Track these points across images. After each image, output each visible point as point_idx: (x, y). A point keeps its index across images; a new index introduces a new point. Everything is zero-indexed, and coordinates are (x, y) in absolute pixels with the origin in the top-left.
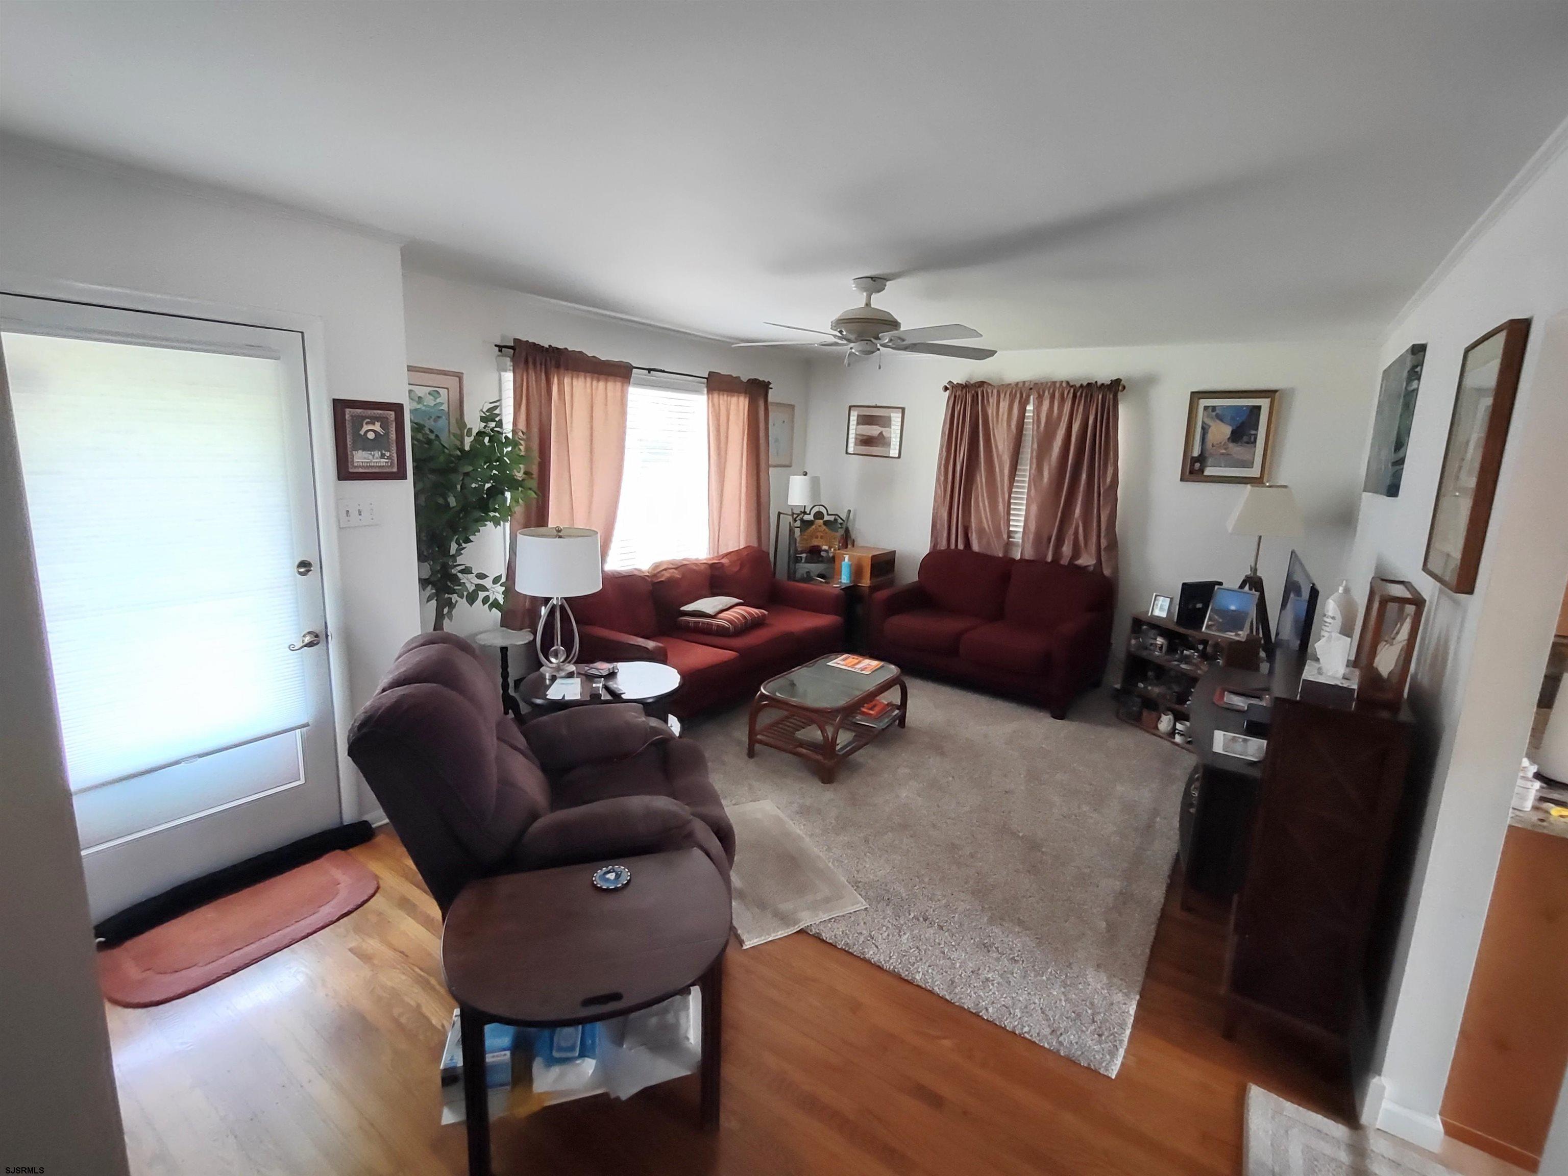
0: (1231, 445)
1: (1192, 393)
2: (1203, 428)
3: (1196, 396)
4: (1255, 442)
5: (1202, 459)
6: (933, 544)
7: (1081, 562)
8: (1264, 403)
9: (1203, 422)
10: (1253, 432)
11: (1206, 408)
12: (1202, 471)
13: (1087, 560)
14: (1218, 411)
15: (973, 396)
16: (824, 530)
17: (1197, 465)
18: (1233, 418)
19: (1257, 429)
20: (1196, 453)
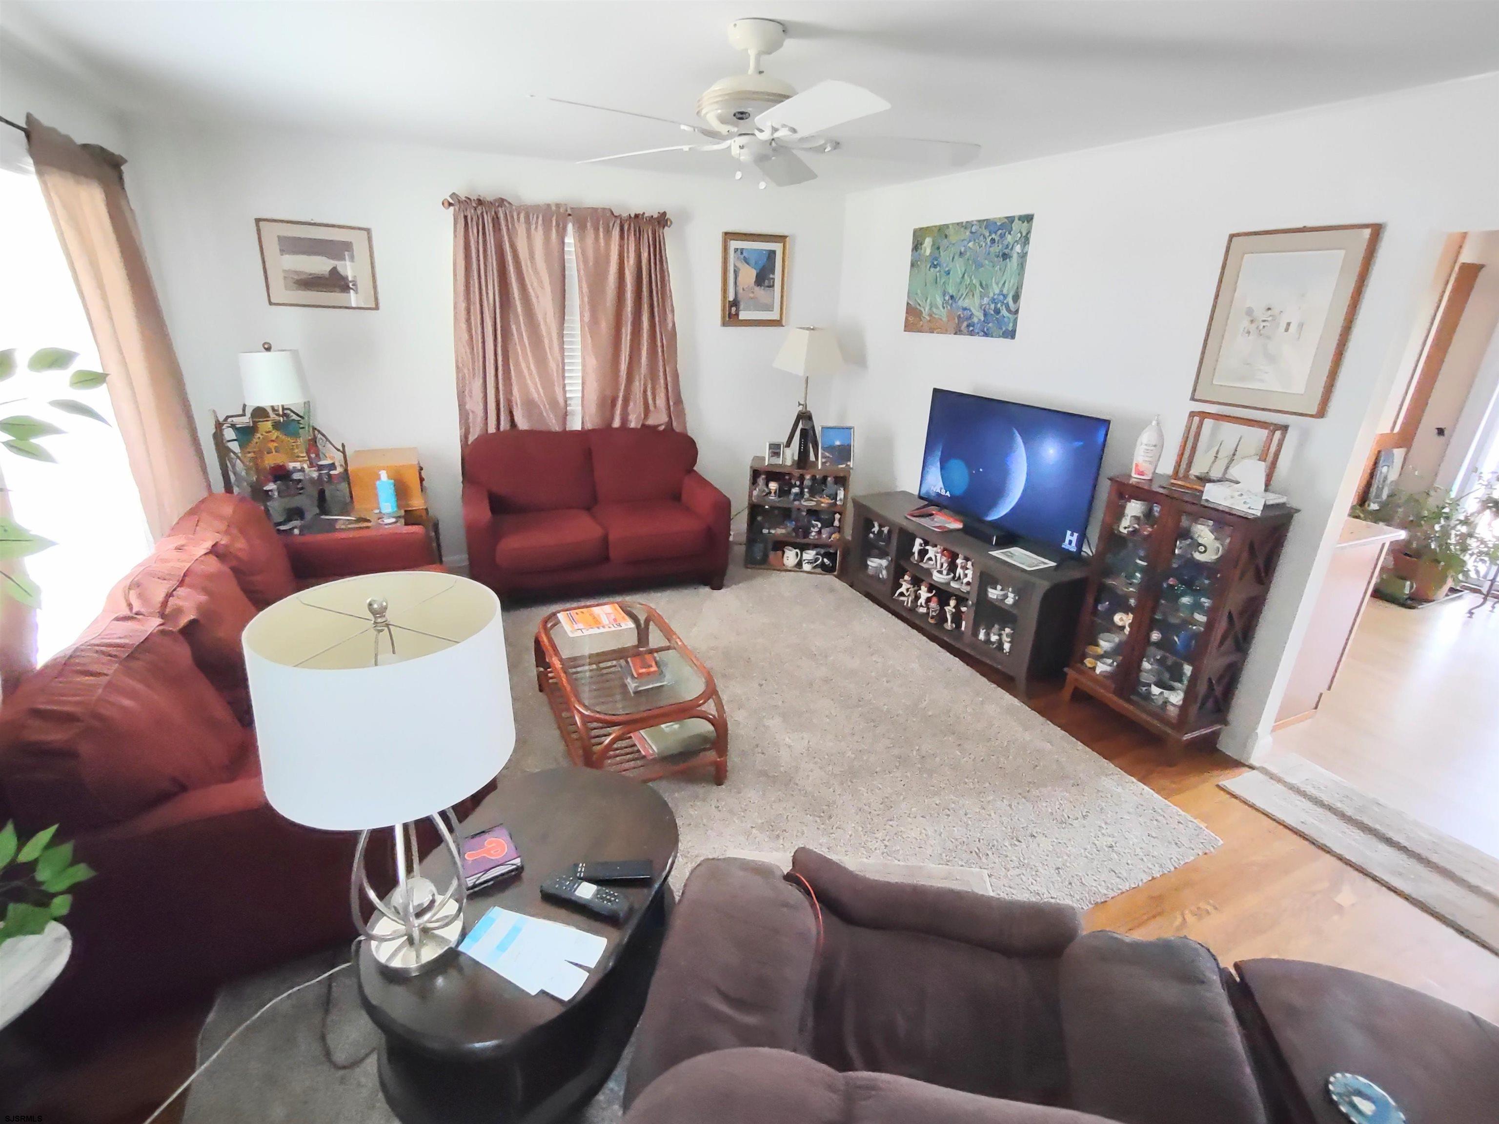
0: (757, 289)
1: (726, 234)
2: (735, 271)
3: (729, 236)
4: (773, 286)
5: (735, 303)
6: (463, 430)
7: (650, 422)
8: (777, 247)
9: (735, 266)
10: (771, 276)
11: (736, 250)
12: (737, 315)
13: (659, 419)
14: (745, 254)
15: (493, 219)
16: (277, 437)
17: (734, 309)
18: (756, 263)
19: (773, 273)
20: (731, 298)
